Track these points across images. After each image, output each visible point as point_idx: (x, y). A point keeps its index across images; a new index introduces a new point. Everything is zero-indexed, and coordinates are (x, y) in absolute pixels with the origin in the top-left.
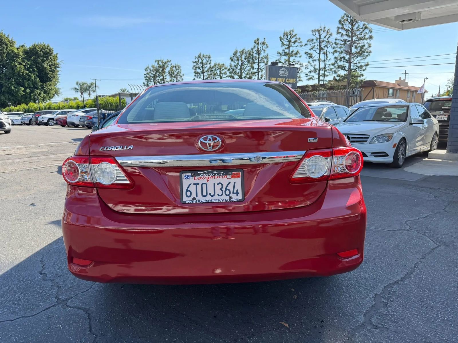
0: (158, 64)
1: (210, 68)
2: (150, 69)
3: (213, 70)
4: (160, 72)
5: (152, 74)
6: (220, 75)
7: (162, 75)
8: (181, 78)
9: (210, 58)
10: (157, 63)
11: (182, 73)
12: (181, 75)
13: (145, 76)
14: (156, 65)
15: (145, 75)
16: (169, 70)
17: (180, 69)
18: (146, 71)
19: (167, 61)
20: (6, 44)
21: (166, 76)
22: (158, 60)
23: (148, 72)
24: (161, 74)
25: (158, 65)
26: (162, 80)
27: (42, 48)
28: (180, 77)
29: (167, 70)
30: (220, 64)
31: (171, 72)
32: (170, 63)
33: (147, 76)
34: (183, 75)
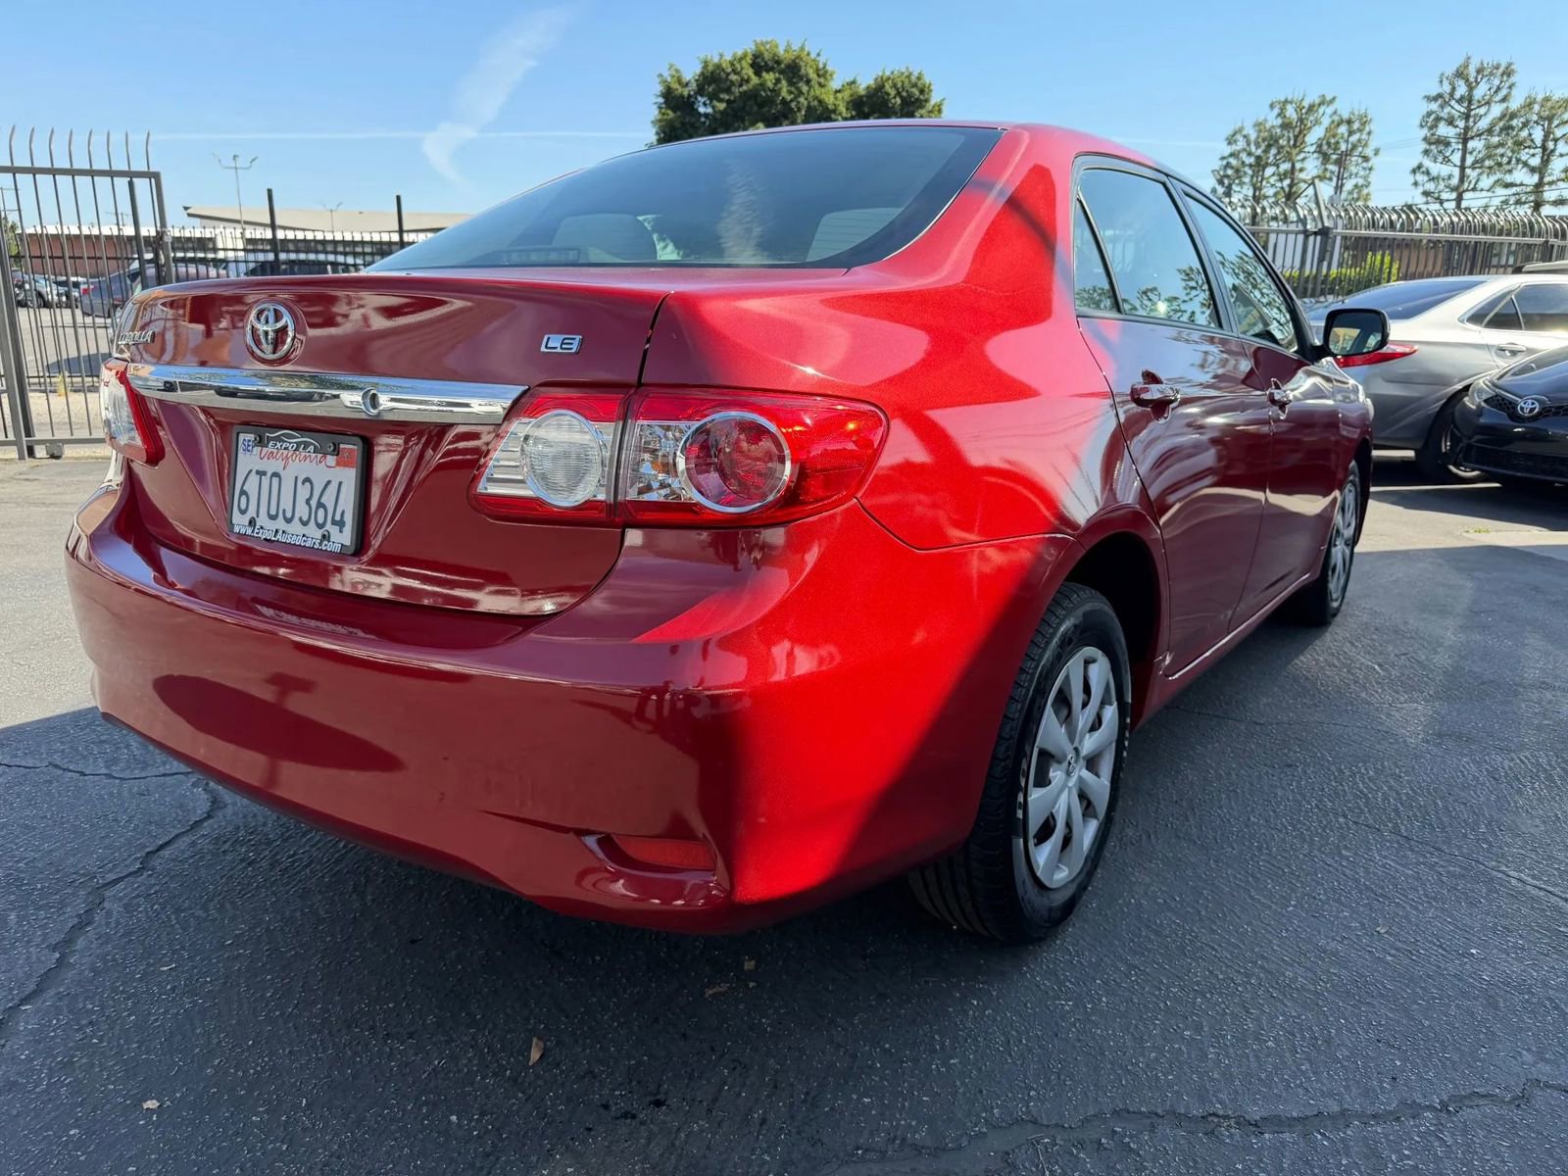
0: (1281, 114)
1: (1503, 116)
2: (1245, 136)
3: (1512, 128)
4: (1282, 147)
5: (1250, 154)
6: (1544, 148)
7: (1289, 158)
8: (1365, 165)
9: (1509, 76)
10: (1276, 111)
11: (1373, 144)
12: (1369, 152)
13: (1224, 162)
14: (1273, 120)
15: (1223, 158)
16: (1322, 135)
17: (1367, 129)
18: (1229, 143)
19: (1317, 101)
20: (808, 82)
21: (1303, 159)
22: (1283, 99)
23: (1238, 148)
24: (1287, 152)
25: (1279, 121)
26: (1286, 178)
27: (899, 85)
28: (1360, 160)
29: (1314, 136)
30: (1555, 98)
31: (1329, 144)
32: (1329, 110)
33: (1228, 165)
34: (1377, 152)
